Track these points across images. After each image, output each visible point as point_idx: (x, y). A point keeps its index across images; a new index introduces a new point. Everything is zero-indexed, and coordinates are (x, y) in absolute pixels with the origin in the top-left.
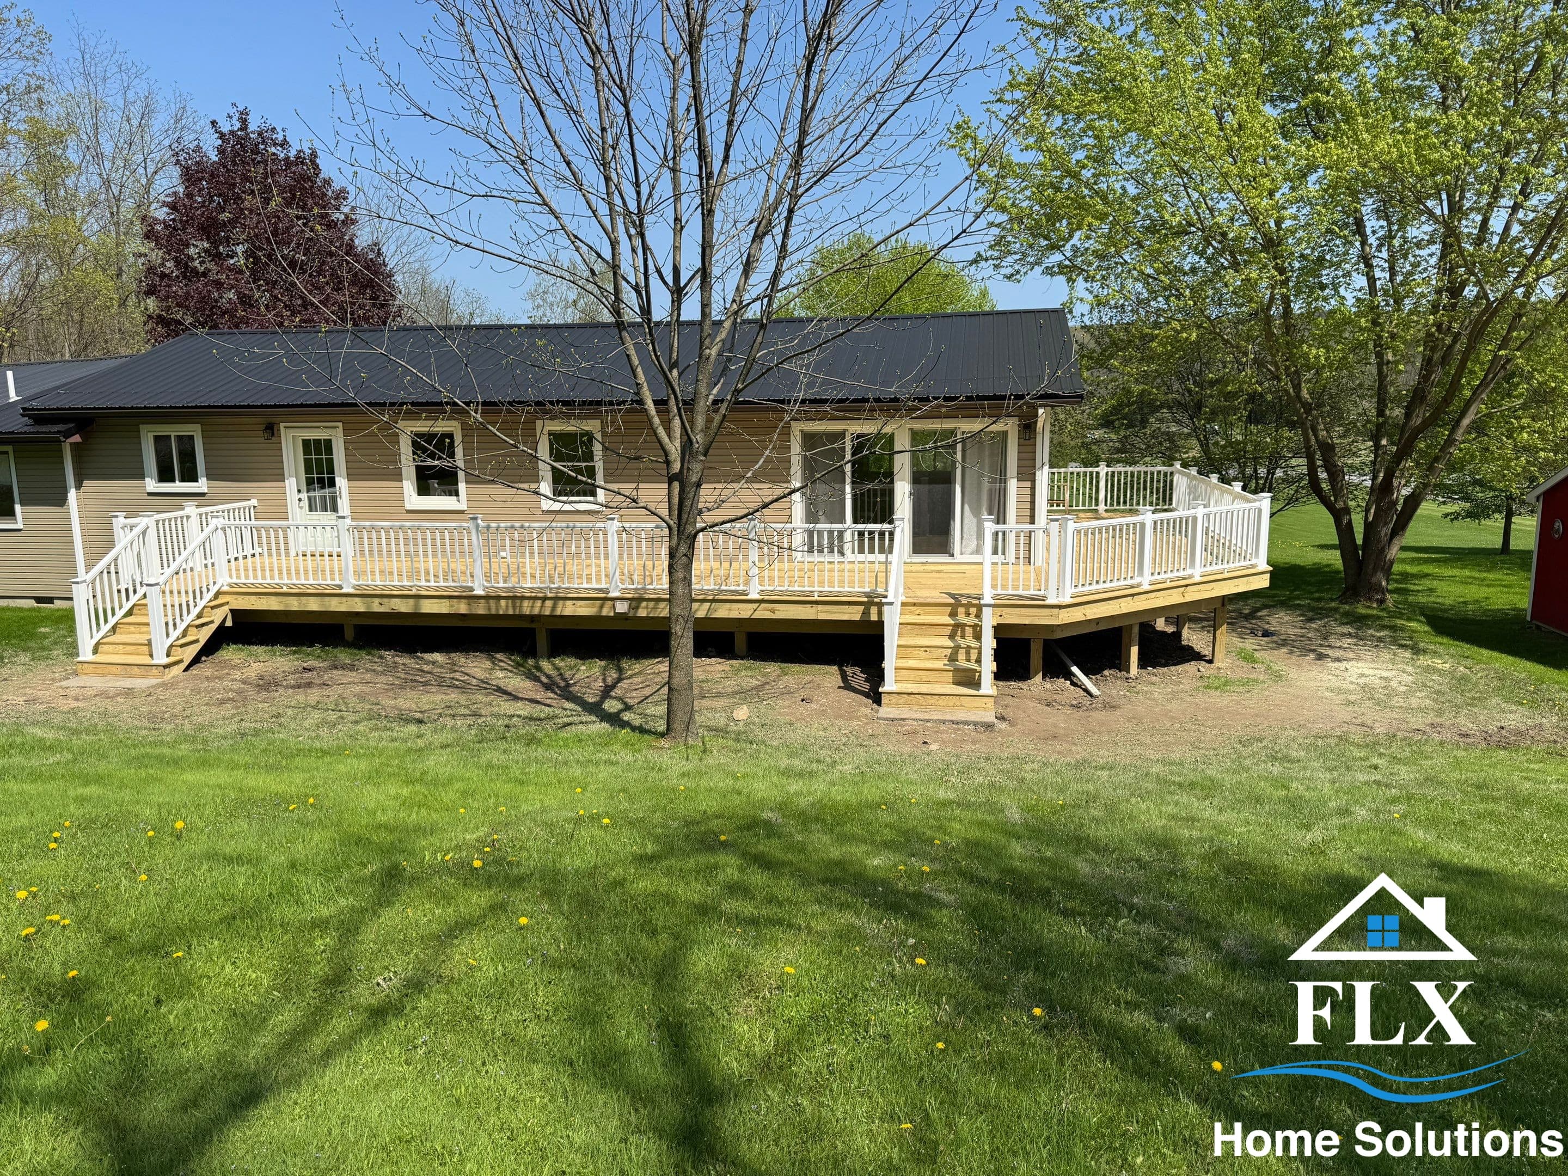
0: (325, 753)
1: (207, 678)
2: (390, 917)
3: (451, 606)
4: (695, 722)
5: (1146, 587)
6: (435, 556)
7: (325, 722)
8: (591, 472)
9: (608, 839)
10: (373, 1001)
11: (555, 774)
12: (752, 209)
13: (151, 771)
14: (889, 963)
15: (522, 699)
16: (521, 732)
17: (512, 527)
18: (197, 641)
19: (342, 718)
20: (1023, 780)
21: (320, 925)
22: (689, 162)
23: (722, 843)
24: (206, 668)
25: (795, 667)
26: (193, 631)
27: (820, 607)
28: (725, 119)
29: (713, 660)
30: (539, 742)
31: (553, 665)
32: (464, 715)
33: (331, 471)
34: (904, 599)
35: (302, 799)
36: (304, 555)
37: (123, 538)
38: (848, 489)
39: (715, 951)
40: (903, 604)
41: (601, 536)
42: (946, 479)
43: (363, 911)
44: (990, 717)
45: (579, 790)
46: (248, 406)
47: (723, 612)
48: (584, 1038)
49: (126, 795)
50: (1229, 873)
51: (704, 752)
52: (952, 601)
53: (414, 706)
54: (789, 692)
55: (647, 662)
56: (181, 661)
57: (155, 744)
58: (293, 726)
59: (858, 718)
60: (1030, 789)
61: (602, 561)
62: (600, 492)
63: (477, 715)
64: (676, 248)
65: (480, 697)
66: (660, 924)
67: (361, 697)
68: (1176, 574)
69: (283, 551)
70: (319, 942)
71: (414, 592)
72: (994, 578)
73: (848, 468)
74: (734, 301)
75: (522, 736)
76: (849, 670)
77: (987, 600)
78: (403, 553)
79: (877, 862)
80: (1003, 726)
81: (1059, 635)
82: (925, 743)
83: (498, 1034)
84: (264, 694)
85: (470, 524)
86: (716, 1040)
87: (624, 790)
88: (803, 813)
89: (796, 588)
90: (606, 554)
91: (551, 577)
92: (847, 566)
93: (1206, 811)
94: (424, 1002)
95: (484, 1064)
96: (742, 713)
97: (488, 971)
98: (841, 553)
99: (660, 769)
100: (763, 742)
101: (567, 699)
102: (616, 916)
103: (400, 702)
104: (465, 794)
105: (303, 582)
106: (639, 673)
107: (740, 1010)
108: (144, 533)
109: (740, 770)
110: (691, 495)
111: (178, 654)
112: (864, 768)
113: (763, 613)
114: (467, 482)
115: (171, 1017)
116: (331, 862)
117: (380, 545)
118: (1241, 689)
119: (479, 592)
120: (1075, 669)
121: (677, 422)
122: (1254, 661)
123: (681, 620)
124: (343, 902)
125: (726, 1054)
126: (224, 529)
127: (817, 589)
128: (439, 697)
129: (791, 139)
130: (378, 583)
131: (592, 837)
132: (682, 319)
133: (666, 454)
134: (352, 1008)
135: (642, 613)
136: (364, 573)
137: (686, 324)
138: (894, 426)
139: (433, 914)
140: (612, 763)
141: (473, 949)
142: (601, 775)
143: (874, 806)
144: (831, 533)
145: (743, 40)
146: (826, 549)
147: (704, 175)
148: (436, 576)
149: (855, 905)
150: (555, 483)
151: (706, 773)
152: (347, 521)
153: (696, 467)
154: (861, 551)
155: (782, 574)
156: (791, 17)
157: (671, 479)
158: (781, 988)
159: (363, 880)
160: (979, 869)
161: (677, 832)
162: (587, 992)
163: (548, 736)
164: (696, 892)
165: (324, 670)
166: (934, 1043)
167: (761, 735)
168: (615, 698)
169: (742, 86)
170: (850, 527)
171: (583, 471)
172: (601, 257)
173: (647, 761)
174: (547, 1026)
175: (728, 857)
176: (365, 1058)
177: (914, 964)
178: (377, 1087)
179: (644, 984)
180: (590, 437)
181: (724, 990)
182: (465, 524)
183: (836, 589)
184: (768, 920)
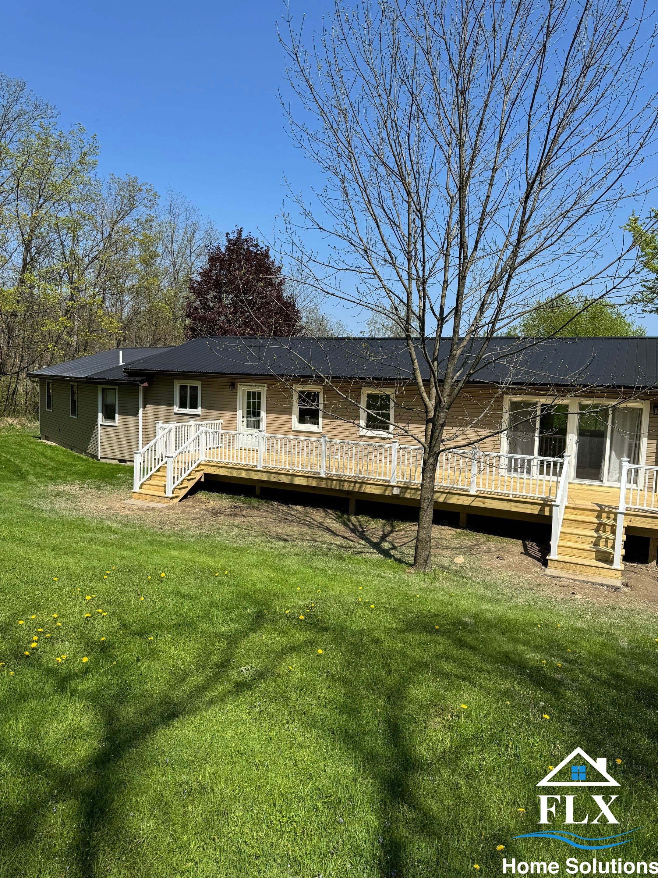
0: (238, 550)
1: (189, 506)
2: (254, 638)
3: (308, 482)
4: (430, 560)
6: (303, 455)
7: (240, 535)
8: (387, 417)
9: (372, 617)
10: (238, 679)
11: (350, 578)
12: (489, 275)
13: (156, 548)
14: (527, 715)
15: (338, 535)
16: (336, 553)
17: (343, 442)
18: (187, 487)
19: (249, 533)
20: (634, 624)
21: (220, 636)
22: (455, 251)
23: (436, 630)
24: (189, 502)
25: (495, 538)
26: (185, 482)
27: (513, 504)
28: (477, 227)
29: (446, 527)
30: (344, 559)
31: (357, 519)
32: (308, 540)
33: (259, 408)
34: (567, 504)
35: (222, 570)
36: (241, 449)
37: (160, 433)
38: (537, 434)
39: (423, 689)
40: (566, 507)
41: (389, 451)
42: (602, 435)
43: (241, 632)
44: (618, 583)
45: (361, 588)
46: (224, 373)
47: (454, 500)
48: (342, 720)
49: (142, 558)
51: (434, 578)
52: (599, 509)
53: (284, 532)
54: (489, 552)
55: (408, 524)
56: (178, 496)
57: (160, 536)
58: (225, 535)
59: (531, 573)
60: (639, 630)
61: (388, 465)
62: (391, 428)
63: (315, 541)
64: (443, 297)
65: (317, 531)
66: (394, 668)
67: (260, 524)
69: (231, 447)
70: (217, 644)
71: (291, 472)
72: (627, 498)
73: (538, 419)
74: (473, 325)
75: (336, 555)
76: (529, 544)
77: (621, 510)
78: (288, 452)
79: (532, 656)
80: (627, 590)
82: (573, 593)
83: (298, 709)
84: (214, 517)
85: (322, 439)
86: (416, 737)
87: (385, 592)
88: (488, 621)
89: (499, 491)
90: (390, 462)
91: (360, 471)
92: (532, 482)
94: (263, 685)
95: (288, 723)
96: (459, 560)
97: (298, 675)
98: (529, 472)
99: (408, 584)
100: (470, 578)
101: (362, 539)
102: (370, 659)
103: (278, 529)
104: (302, 580)
105: (239, 462)
106: (403, 530)
107: (433, 724)
108: (170, 432)
109: (454, 592)
110: (439, 430)
111: (177, 493)
112: (531, 603)
113: (477, 503)
114: (323, 418)
115: (142, 668)
116: (230, 604)
117: (277, 447)
119: (323, 475)
121: (434, 390)
123: (427, 501)
124: (232, 626)
125: (419, 746)
126: (206, 433)
127: (511, 492)
128: (297, 529)
129: (514, 237)
130: (274, 466)
131: (364, 614)
132: (443, 335)
133: (426, 407)
134: (227, 681)
135: (408, 496)
136: (268, 460)
137: (444, 339)
138: (569, 401)
139: (275, 640)
140: (381, 577)
141: (292, 662)
142: (374, 582)
143: (534, 625)
144: (523, 460)
145: (491, 185)
146: (519, 470)
147: (462, 257)
148: (302, 465)
149: (512, 678)
150: (368, 421)
151: (434, 591)
152: (264, 433)
153: (442, 416)
154: (541, 473)
155: (490, 482)
156: (518, 172)
157: (428, 422)
158: (458, 716)
159: (244, 616)
160: (594, 670)
161: (412, 620)
162: (348, 696)
163: (349, 557)
164: (418, 654)
165: (244, 508)
166: (547, 766)
167: (470, 574)
168: (388, 541)
169: (487, 210)
170: (536, 458)
171: (384, 415)
172: (402, 301)
173: (401, 578)
174: (324, 710)
175: (439, 638)
176: (229, 707)
177: (542, 718)
178: (232, 723)
179: (380, 698)
180: (388, 397)
181: (425, 711)
182: (319, 439)
183: (524, 494)
184: (457, 677)
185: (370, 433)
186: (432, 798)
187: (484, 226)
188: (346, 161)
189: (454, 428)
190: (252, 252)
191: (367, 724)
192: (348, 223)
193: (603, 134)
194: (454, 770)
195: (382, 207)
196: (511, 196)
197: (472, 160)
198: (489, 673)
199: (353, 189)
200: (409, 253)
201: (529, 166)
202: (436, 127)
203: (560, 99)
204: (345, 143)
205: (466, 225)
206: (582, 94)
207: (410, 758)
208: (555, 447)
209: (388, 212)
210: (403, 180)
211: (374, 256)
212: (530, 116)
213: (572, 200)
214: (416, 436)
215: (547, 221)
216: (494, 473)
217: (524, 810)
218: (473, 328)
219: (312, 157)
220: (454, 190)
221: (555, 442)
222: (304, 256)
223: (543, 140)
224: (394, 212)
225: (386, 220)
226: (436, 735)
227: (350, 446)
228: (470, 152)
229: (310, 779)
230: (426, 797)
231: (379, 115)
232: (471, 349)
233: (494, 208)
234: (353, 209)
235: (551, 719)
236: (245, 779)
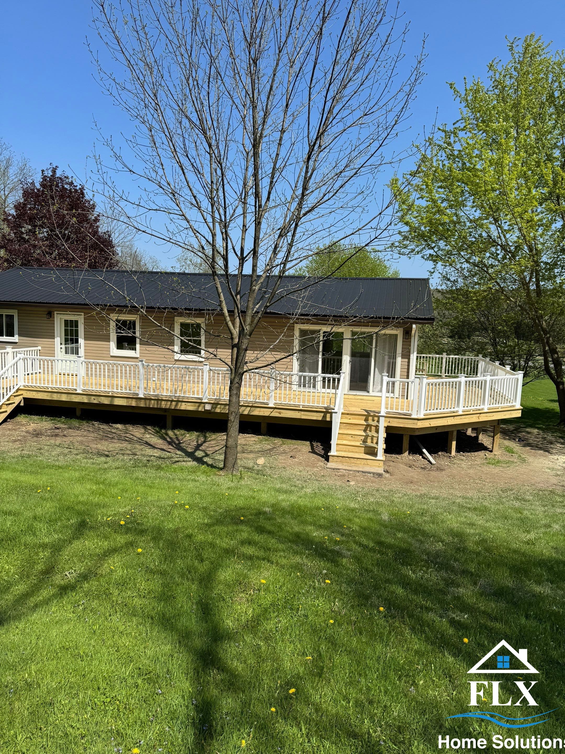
0: (60, 467)
1: (9, 429)
2: (77, 545)
3: (127, 402)
4: (237, 464)
5: (460, 413)
6: (121, 378)
7: (62, 453)
8: (199, 343)
9: (187, 516)
10: (62, 583)
11: (167, 484)
12: (280, 224)
14: (313, 582)
15: (157, 448)
16: (155, 464)
17: (159, 366)
18: (6, 412)
19: (71, 452)
20: (393, 501)
21: (44, 546)
22: (251, 200)
23: (241, 521)
24: (9, 425)
25: (289, 441)
26: (5, 406)
27: (303, 413)
28: (269, 180)
29: (250, 435)
30: (162, 469)
31: (174, 433)
32: (128, 454)
33: (77, 335)
34: (343, 411)
35: (45, 487)
36: (60, 374)
38: (320, 356)
39: (230, 571)
40: (342, 414)
41: (201, 373)
42: (368, 356)
43: (64, 541)
44: (381, 471)
45: (177, 492)
46: (40, 303)
47: (257, 412)
48: (160, 607)
50: (486, 551)
51: (240, 478)
52: (366, 413)
53: (105, 449)
54: (285, 453)
55: (218, 434)
58: (46, 454)
59: (317, 467)
60: (396, 506)
61: (200, 385)
62: (203, 352)
63: (135, 454)
64: (243, 239)
65: (137, 446)
66: (205, 557)
67: (81, 443)
68: (475, 407)
69: (50, 372)
70: (41, 554)
71: (110, 394)
72: (387, 404)
73: (321, 343)
74: (268, 265)
75: (154, 466)
76: (315, 444)
77: (383, 413)
78: (106, 376)
79: (316, 534)
80: (387, 475)
81: (417, 433)
82: (348, 481)
83: (119, 602)
84: (35, 439)
85: (140, 364)
86: (224, 612)
87: (199, 494)
88: (283, 509)
89: (292, 403)
90: (202, 382)
91: (176, 391)
92: (317, 394)
93: (480, 521)
94: (87, 585)
95: (110, 615)
96: (261, 461)
97: (119, 573)
98: (314, 387)
99: (218, 485)
100: (270, 475)
101: (179, 450)
102: (185, 551)
103: (99, 446)
104: (123, 490)
105: (58, 386)
106: (214, 439)
107: (238, 599)
109: (256, 488)
110: (242, 354)
112: (317, 491)
113: (275, 414)
114: (140, 344)
116: (53, 517)
117: (96, 371)
118: (505, 465)
119: (141, 396)
120: (424, 451)
121: (238, 320)
122: (513, 453)
123: (234, 414)
124: (56, 536)
125: (227, 619)
126: (24, 359)
127: (301, 404)
128: (118, 445)
129: (299, 192)
130: (94, 389)
131: (179, 514)
132: (244, 273)
133: (232, 334)
134: (52, 585)
135: (218, 410)
136: (88, 384)
137: (245, 276)
138: (344, 329)
139: (98, 545)
140: (196, 481)
141: (114, 562)
142: (189, 486)
143: (318, 508)
144: (310, 378)
145: (280, 144)
146: (307, 385)
147: (257, 206)
148: (121, 387)
149: (301, 554)
150: (181, 347)
151: (240, 488)
152: (82, 359)
153: (245, 342)
154: (324, 387)
155: (285, 396)
156: (301, 135)
157: (233, 347)
158: (259, 590)
159: (67, 527)
160: (364, 541)
161: (221, 514)
162: (165, 585)
163: (167, 466)
164: (225, 543)
165: (65, 429)
166: (329, 620)
167: (269, 472)
168: (201, 450)
169: (277, 166)
170: (320, 375)
171: (195, 341)
172: (207, 241)
173: (212, 481)
174: (143, 600)
175: (243, 528)
176: (53, 609)
177: (325, 582)
178: (57, 622)
179: (193, 584)
180: (199, 326)
181: (231, 589)
182: (137, 364)
183: (311, 404)
184: (258, 558)
185: (183, 357)
186: (238, 660)
187: (275, 180)
188: (152, 112)
189: (255, 352)
190: (66, 189)
191: (182, 607)
192: (157, 168)
193: (367, 110)
194: (255, 634)
195: (187, 156)
196: (296, 156)
197: (264, 122)
198: (284, 551)
199: (160, 138)
200: (212, 198)
201: (310, 130)
202: (232, 89)
203: (334, 76)
204: (152, 95)
205: (260, 178)
206: (351, 74)
207: (220, 630)
208: (334, 366)
209: (192, 160)
210: (205, 133)
211: (182, 199)
212: (310, 89)
213: (344, 163)
214: (223, 360)
215: (325, 179)
216: (288, 388)
217: (310, 658)
218: (268, 267)
219: (120, 105)
220: (249, 147)
221: (334, 362)
222: (116, 195)
223: (321, 110)
224: (198, 161)
225: (190, 167)
226: (241, 608)
227: (165, 370)
228: (262, 114)
229: (131, 661)
230: (232, 660)
231: (181, 72)
232: (267, 285)
233: (283, 165)
234: (161, 156)
235: (332, 583)
236: (71, 671)
